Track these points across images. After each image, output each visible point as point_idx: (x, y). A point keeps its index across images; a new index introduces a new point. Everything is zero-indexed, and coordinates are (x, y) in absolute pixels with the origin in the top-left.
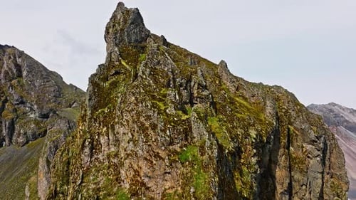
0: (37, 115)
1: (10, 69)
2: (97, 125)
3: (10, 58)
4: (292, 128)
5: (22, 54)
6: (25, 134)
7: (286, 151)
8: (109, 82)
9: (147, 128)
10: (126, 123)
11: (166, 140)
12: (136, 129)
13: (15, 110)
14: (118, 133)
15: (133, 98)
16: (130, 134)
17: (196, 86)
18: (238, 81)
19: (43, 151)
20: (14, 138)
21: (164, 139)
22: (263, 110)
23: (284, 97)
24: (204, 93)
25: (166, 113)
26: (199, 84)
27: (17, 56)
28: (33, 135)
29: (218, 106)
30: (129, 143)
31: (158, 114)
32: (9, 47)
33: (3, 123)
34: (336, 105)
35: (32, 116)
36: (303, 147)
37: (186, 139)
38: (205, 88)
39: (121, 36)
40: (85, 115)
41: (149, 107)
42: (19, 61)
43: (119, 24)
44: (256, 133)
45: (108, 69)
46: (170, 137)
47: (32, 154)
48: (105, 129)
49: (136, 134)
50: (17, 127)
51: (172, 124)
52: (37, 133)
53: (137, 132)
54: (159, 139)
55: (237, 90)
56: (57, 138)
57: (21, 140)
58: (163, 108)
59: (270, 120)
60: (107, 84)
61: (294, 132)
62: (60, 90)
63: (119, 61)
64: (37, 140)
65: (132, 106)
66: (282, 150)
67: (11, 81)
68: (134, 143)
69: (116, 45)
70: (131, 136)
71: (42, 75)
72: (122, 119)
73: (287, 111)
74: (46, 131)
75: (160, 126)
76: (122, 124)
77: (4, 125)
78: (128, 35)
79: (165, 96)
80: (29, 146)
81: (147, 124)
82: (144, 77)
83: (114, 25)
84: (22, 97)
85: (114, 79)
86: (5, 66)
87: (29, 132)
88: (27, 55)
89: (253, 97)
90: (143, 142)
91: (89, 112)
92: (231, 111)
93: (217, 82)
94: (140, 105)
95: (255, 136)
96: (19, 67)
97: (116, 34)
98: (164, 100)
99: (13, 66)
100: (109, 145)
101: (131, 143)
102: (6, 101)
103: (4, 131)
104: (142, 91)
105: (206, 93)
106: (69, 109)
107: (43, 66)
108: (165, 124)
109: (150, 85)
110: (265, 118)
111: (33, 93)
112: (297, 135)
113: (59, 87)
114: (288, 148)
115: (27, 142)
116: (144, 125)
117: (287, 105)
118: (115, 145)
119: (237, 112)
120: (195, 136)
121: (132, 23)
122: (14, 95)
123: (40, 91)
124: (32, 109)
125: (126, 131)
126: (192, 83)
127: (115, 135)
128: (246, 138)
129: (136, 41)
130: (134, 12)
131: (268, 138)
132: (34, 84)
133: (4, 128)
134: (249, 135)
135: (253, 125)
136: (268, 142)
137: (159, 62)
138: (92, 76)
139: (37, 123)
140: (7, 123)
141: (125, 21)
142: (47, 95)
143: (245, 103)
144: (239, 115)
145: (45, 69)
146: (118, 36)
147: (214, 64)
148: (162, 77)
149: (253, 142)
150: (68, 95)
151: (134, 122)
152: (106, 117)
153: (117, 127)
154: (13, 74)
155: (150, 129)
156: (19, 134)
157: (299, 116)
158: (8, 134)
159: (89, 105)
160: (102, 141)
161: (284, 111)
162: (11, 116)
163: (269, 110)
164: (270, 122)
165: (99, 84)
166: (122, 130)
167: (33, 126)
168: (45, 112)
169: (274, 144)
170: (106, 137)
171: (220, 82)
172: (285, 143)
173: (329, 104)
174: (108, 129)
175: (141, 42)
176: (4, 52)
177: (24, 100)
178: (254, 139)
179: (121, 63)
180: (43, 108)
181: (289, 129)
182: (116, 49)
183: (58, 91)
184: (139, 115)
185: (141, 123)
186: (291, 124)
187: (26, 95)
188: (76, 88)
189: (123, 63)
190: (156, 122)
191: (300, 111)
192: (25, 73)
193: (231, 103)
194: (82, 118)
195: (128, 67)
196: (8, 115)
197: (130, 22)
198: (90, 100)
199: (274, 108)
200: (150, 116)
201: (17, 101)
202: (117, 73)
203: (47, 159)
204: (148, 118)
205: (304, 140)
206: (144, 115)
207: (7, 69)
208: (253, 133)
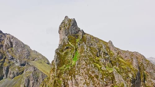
0: (19, 64)
1: (8, 44)
2: (66, 75)
3: (8, 39)
4: (145, 72)
5: (13, 37)
6: (13, 73)
7: (144, 83)
8: (64, 52)
9: (93, 77)
10: (81, 74)
11: (104, 84)
12: (88, 78)
13: (9, 62)
14: (77, 79)
15: (84, 62)
16: (84, 80)
17: (103, 53)
18: (118, 50)
19: (22, 81)
20: (8, 75)
21: (103, 83)
22: (132, 64)
23: (140, 57)
24: (106, 57)
25: (102, 70)
26: (104, 52)
27: (11, 38)
28: (17, 74)
29: (113, 62)
30: (84, 85)
31: (98, 70)
32: (7, 34)
33: (4, 68)
34: (153, 58)
35: (17, 65)
36: (151, 81)
37: (113, 83)
38: (107, 54)
39: (68, 31)
40: (54, 68)
41: (93, 67)
42: (12, 40)
43: (67, 25)
44: (132, 75)
45: (63, 46)
46: (106, 82)
47: (16, 82)
48: (70, 77)
49: (87, 80)
50: (10, 70)
51: (106, 75)
52: (19, 73)
53: (88, 79)
54: (101, 83)
55: (118, 54)
56: (29, 76)
57: (11, 76)
58: (99, 67)
59: (136, 69)
60: (63, 53)
61: (146, 74)
62: (29, 53)
63: (68, 42)
64: (19, 76)
65: (84, 66)
66: (142, 83)
67: (8, 49)
68: (87, 84)
69: (66, 35)
70: (85, 81)
71: (22, 46)
72: (80, 72)
73: (142, 64)
74: (23, 72)
75: (100, 76)
76: (80, 75)
77: (4, 69)
78: (71, 31)
79: (99, 61)
80: (15, 79)
81: (93, 75)
82: (88, 51)
83: (64, 26)
84: (12, 56)
85: (66, 51)
86: (5, 42)
87: (15, 72)
88: (15, 38)
89: (126, 57)
90: (92, 84)
91: (56, 67)
92: (119, 65)
93: (108, 51)
94: (89, 66)
95: (132, 77)
96: (11, 43)
97: (66, 30)
98: (99, 63)
99: (9, 43)
100: (72, 85)
101: (85, 84)
102: (5, 58)
103: (4, 72)
104: (88, 58)
105: (107, 56)
106: (33, 61)
107: (22, 42)
108: (102, 75)
109: (91, 56)
110: (133, 68)
111: (17, 54)
112: (148, 75)
113: (29, 51)
114: (144, 82)
115: (14, 77)
116: (91, 76)
117: (142, 61)
118: (76, 85)
119: (121, 65)
120: (117, 81)
121: (72, 25)
122: (9, 55)
123: (21, 54)
124: (16, 62)
125: (82, 79)
126: (101, 52)
127: (76, 80)
128: (127, 78)
129: (74, 33)
130: (73, 20)
131: (136, 77)
132: (18, 51)
133: (4, 70)
134: (129, 76)
135: (130, 72)
136: (136, 80)
137: (92, 44)
138: (56, 50)
139: (19, 68)
140: (5, 68)
141: (69, 24)
142: (24, 55)
143: (122, 60)
144: (123, 67)
145: (23, 44)
146: (67, 31)
147: (106, 42)
148: (94, 51)
149: (131, 80)
150: (33, 55)
151: (86, 74)
152: (70, 71)
153: (77, 76)
154: (9, 46)
155: (95, 78)
156: (11, 73)
157: (148, 66)
158: (6, 73)
159: (56, 64)
160: (69, 83)
161: (140, 64)
162: (7, 65)
163: (135, 63)
164: (136, 70)
165: (59, 54)
166: (79, 78)
167: (17, 69)
168: (22, 63)
169: (138, 80)
170: (71, 81)
171: (109, 50)
172: (142, 79)
173: (150, 58)
174: (72, 77)
175: (76, 34)
176: (5, 36)
177: (14, 57)
178: (131, 78)
179: (69, 44)
180: (21, 61)
181: (144, 72)
182: (67, 37)
183: (28, 53)
184: (88, 70)
185: (90, 75)
186: (144, 70)
187: (14, 55)
188: (36, 52)
189: (70, 43)
190: (97, 74)
191: (148, 64)
192: (14, 46)
193: (118, 61)
194: (53, 69)
195: (72, 45)
196: (6, 65)
197: (72, 24)
198: (56, 61)
199: (137, 63)
200: (94, 71)
201: (10, 58)
202: (67, 48)
203: (24, 85)
204: (93, 72)
205: (151, 78)
206: (91, 71)
207: (6, 44)
208: (131, 76)
